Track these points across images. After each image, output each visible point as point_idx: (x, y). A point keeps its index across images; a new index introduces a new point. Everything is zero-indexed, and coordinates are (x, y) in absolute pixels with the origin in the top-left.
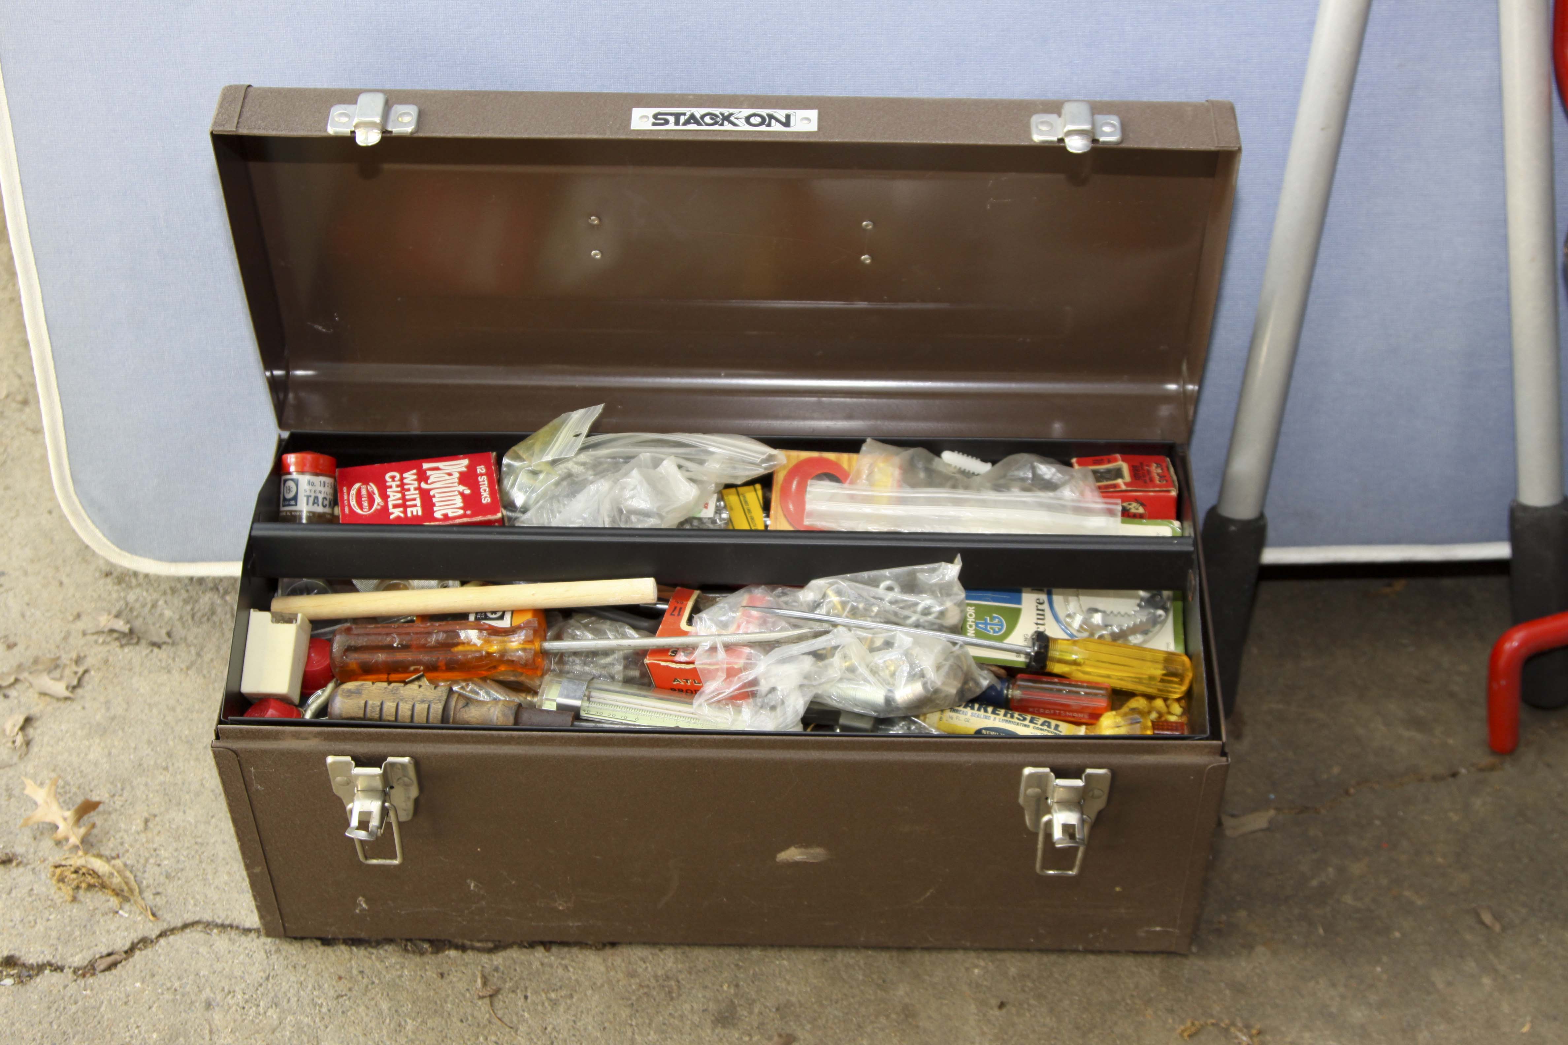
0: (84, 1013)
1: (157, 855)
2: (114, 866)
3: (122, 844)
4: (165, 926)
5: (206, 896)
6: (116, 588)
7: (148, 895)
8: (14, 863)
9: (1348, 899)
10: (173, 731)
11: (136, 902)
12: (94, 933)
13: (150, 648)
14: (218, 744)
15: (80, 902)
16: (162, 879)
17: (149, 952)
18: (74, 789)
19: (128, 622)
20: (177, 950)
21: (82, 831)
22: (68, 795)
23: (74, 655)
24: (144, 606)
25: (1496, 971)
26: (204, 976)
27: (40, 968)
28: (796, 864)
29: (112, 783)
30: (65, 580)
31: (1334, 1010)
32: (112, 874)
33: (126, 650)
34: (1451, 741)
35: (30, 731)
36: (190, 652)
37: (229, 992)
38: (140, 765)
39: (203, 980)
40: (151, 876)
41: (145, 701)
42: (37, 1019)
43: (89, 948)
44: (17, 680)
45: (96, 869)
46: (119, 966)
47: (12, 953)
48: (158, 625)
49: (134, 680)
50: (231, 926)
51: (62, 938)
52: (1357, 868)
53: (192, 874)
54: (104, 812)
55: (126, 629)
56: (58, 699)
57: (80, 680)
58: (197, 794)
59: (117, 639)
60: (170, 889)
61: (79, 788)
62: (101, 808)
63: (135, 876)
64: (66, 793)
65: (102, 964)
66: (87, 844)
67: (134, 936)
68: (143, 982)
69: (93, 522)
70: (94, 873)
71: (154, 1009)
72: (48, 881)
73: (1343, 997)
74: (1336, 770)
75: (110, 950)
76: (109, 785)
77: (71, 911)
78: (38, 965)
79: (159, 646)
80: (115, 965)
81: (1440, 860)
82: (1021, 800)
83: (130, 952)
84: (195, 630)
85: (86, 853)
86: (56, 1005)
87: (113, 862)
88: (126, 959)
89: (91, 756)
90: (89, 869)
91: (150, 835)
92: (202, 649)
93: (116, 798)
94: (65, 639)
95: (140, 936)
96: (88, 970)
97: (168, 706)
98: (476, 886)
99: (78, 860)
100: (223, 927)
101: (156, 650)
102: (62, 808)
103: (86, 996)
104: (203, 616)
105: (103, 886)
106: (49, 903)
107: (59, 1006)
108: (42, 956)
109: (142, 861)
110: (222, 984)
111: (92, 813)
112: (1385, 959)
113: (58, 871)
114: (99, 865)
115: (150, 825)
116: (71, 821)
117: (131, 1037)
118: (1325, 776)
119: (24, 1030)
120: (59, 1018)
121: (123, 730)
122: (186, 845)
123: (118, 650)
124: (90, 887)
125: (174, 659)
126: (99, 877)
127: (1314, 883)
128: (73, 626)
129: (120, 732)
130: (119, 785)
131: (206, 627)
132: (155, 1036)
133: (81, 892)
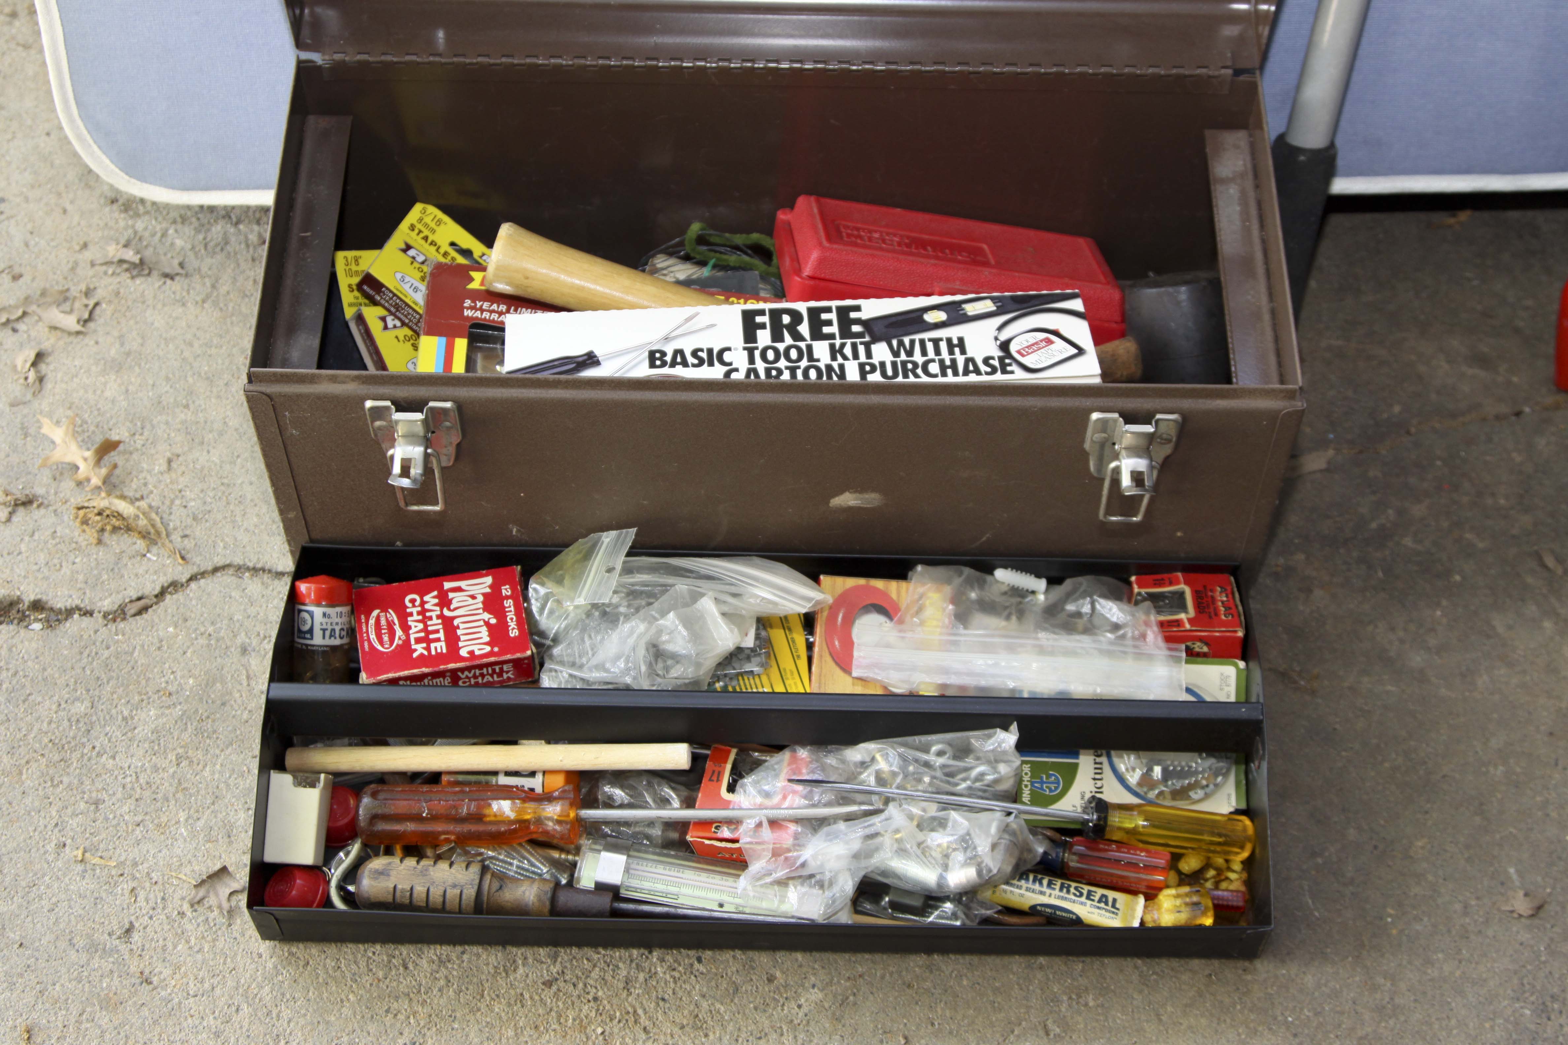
0: (117, 658)
1: (183, 497)
2: (138, 508)
3: (145, 484)
4: (195, 570)
5: (236, 539)
6: (123, 216)
7: (176, 537)
8: (35, 505)
9: (1408, 541)
10: (192, 367)
11: (163, 545)
12: (122, 576)
13: (163, 280)
14: (252, 387)
15: (106, 545)
16: (189, 521)
17: (180, 596)
18: (92, 428)
19: (138, 252)
20: (209, 594)
21: (104, 471)
22: (86, 434)
23: (83, 287)
24: (153, 235)
25: (1558, 615)
26: (238, 621)
27: (69, 612)
28: (850, 509)
29: (131, 422)
30: (69, 207)
31: (1392, 654)
32: (137, 516)
33: (138, 281)
34: (1515, 379)
35: (43, 367)
36: (204, 284)
37: (265, 637)
38: (160, 403)
39: (237, 625)
40: (177, 518)
41: (161, 336)
42: (69, 665)
43: (118, 593)
44: (25, 314)
45: (121, 511)
46: (150, 610)
47: (39, 597)
48: (169, 255)
49: (148, 313)
50: (264, 570)
51: (90, 581)
52: (1418, 510)
53: (219, 516)
54: (125, 452)
55: (136, 259)
56: (70, 334)
57: (91, 313)
58: (221, 434)
59: (127, 270)
60: (198, 531)
61: (97, 426)
62: (121, 447)
63: (161, 518)
64: (83, 431)
65: (133, 609)
66: (110, 484)
67: (164, 580)
68: (176, 627)
69: (99, 147)
70: (119, 515)
71: (189, 654)
72: (71, 523)
73: (1402, 641)
74: (1397, 409)
75: (140, 594)
76: (128, 424)
77: (97, 554)
78: (66, 610)
79: (172, 279)
80: (145, 609)
81: (1502, 502)
82: (1087, 446)
83: (161, 595)
84: (209, 261)
85: (109, 494)
86: (87, 651)
87: (137, 504)
88: (156, 603)
89: (108, 394)
90: (113, 512)
91: (174, 475)
92: (217, 281)
93: (137, 437)
94: (73, 269)
95: (170, 580)
96: (119, 614)
97: (184, 341)
98: (518, 531)
99: (101, 502)
100: (255, 571)
101: (169, 282)
102: (81, 447)
103: (118, 641)
104: (217, 245)
105: (129, 529)
106: (74, 545)
107: (91, 651)
108: (70, 600)
109: (167, 502)
110: (257, 629)
111: (113, 453)
112: (1444, 603)
113: (82, 512)
114: (122, 506)
115: (174, 465)
116: (91, 462)
117: (167, 682)
118: (1385, 416)
119: (57, 676)
120: (92, 663)
121: (140, 365)
122: (212, 485)
123: (129, 281)
124: (115, 529)
125: (188, 293)
126: (124, 519)
127: (1374, 525)
128: (80, 257)
129: (137, 368)
130: (139, 424)
131: (220, 257)
132: (191, 681)
133: (106, 534)
